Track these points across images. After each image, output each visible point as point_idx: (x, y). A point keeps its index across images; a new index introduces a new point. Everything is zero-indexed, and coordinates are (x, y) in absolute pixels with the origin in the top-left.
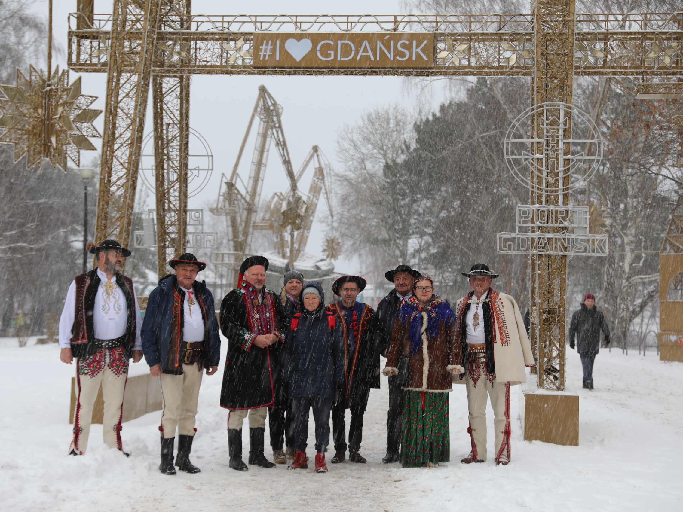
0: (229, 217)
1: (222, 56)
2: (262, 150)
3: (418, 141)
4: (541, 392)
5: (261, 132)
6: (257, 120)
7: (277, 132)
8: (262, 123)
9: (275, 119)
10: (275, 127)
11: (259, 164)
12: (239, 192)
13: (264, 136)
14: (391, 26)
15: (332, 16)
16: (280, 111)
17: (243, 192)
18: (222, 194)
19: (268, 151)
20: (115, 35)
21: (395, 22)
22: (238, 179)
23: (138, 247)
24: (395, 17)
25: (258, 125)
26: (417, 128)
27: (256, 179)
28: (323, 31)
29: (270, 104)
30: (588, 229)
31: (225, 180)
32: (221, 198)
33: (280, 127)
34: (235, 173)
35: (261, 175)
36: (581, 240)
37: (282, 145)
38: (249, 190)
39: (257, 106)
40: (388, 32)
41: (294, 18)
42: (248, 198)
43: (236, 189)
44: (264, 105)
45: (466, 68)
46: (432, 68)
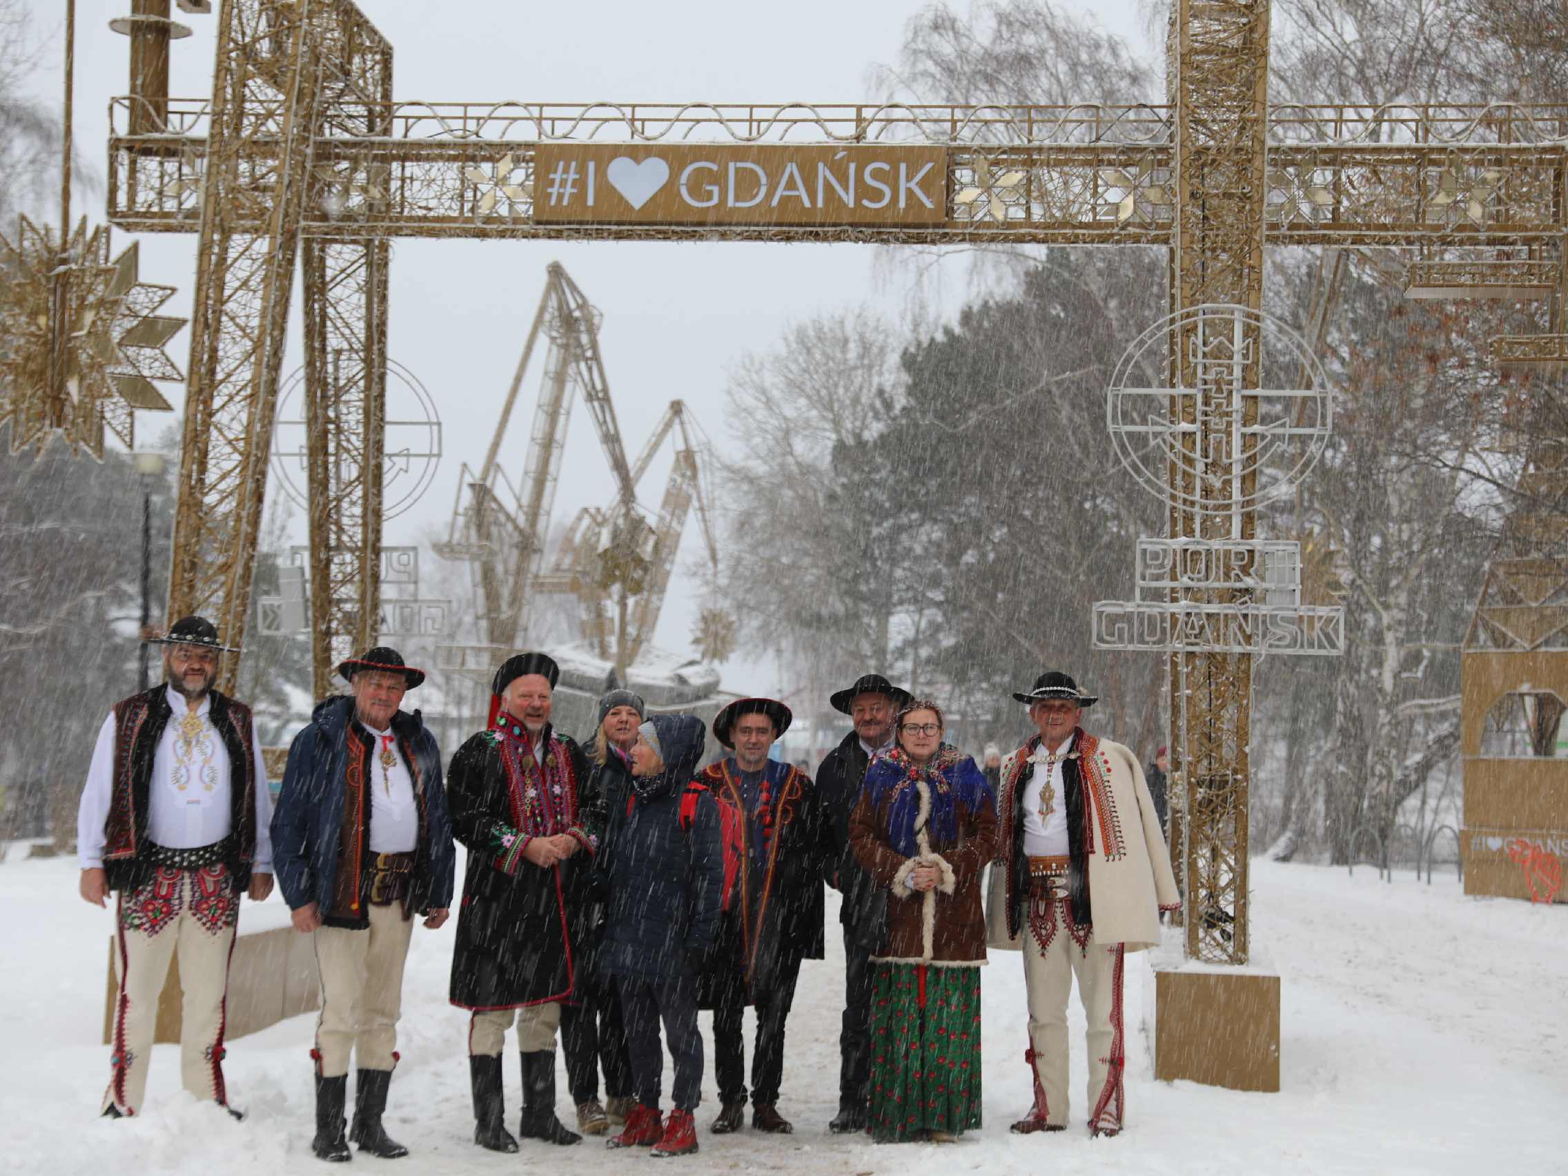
0: (477, 565)
1: (462, 196)
2: (554, 411)
3: (911, 391)
4: (1194, 967)
5: (552, 368)
6: (543, 341)
7: (590, 369)
8: (555, 349)
9: (584, 339)
10: (587, 359)
11: (548, 444)
12: (501, 507)
13: (560, 379)
14: (850, 130)
15: (715, 107)
16: (596, 320)
17: (510, 506)
18: (461, 510)
19: (568, 413)
20: (216, 146)
21: (859, 120)
22: (500, 477)
23: (265, 632)
24: (859, 108)
25: (545, 353)
26: (908, 362)
27: (541, 479)
28: (693, 139)
29: (573, 305)
30: (1298, 593)
31: (468, 479)
32: (461, 520)
33: (596, 358)
34: (491, 463)
35: (552, 468)
36: (1283, 619)
37: (600, 398)
38: (525, 501)
39: (542, 310)
40: (843, 144)
41: (628, 111)
42: (522, 521)
43: (495, 500)
44: (560, 308)
45: (1021, 225)
46: (944, 226)
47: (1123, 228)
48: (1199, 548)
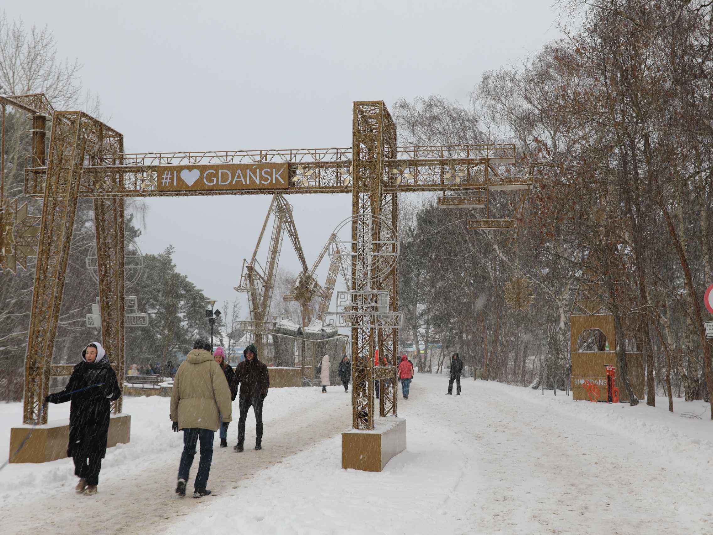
0: (250, 294)
1: (136, 183)
2: (277, 240)
5: (276, 226)
6: (272, 216)
7: (290, 226)
8: (277, 219)
9: (287, 215)
10: (288, 222)
11: (275, 251)
12: (258, 274)
13: (279, 229)
14: (258, 158)
15: (215, 152)
16: (291, 209)
17: (262, 274)
18: (244, 275)
19: (282, 241)
20: (49, 172)
21: (261, 155)
22: (256, 263)
24: (261, 151)
25: (273, 220)
27: (272, 263)
28: (212, 163)
29: (283, 204)
30: (388, 308)
31: (246, 264)
32: (243, 278)
33: (292, 222)
34: (254, 259)
35: (276, 260)
36: (383, 316)
37: (294, 236)
38: (267, 271)
39: (272, 205)
40: (256, 163)
41: (188, 155)
42: (266, 279)
43: (256, 271)
44: (278, 205)
45: (313, 188)
46: (288, 189)
47: (346, 188)
48: (357, 293)
